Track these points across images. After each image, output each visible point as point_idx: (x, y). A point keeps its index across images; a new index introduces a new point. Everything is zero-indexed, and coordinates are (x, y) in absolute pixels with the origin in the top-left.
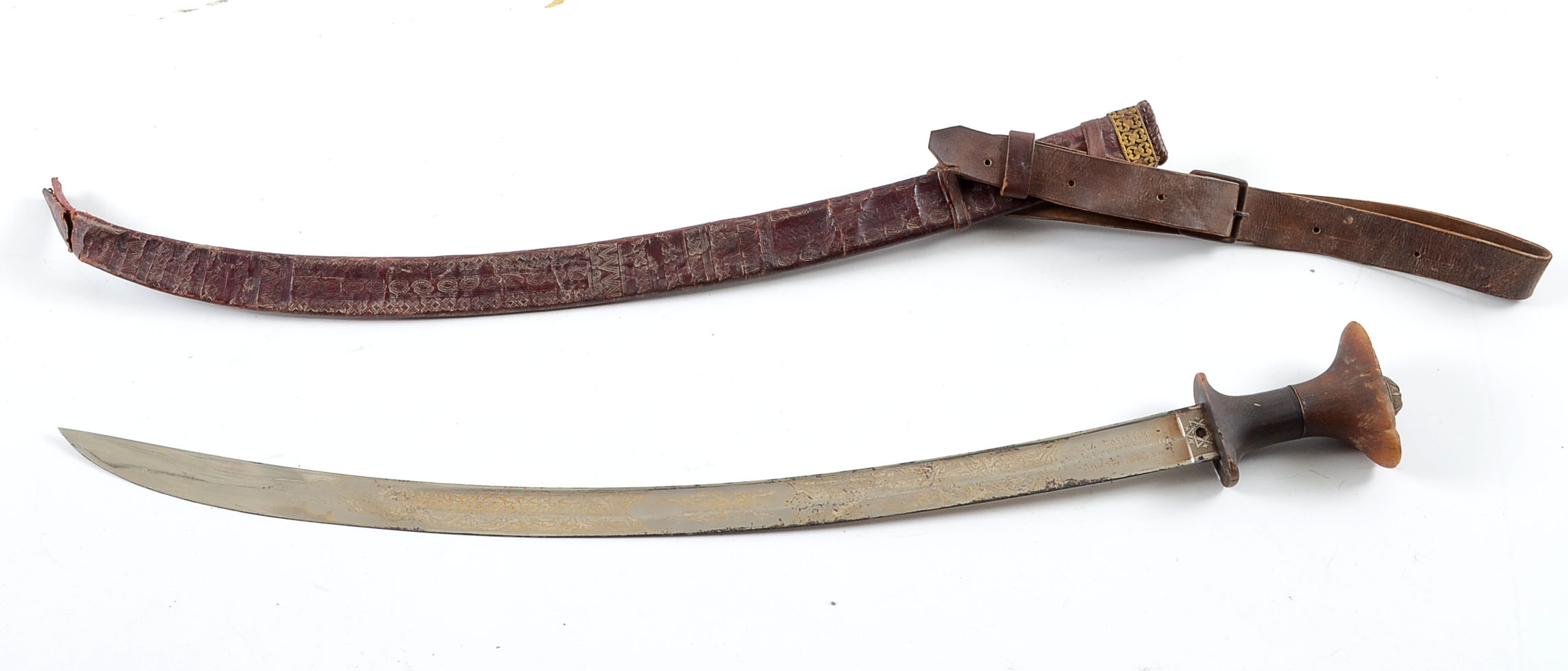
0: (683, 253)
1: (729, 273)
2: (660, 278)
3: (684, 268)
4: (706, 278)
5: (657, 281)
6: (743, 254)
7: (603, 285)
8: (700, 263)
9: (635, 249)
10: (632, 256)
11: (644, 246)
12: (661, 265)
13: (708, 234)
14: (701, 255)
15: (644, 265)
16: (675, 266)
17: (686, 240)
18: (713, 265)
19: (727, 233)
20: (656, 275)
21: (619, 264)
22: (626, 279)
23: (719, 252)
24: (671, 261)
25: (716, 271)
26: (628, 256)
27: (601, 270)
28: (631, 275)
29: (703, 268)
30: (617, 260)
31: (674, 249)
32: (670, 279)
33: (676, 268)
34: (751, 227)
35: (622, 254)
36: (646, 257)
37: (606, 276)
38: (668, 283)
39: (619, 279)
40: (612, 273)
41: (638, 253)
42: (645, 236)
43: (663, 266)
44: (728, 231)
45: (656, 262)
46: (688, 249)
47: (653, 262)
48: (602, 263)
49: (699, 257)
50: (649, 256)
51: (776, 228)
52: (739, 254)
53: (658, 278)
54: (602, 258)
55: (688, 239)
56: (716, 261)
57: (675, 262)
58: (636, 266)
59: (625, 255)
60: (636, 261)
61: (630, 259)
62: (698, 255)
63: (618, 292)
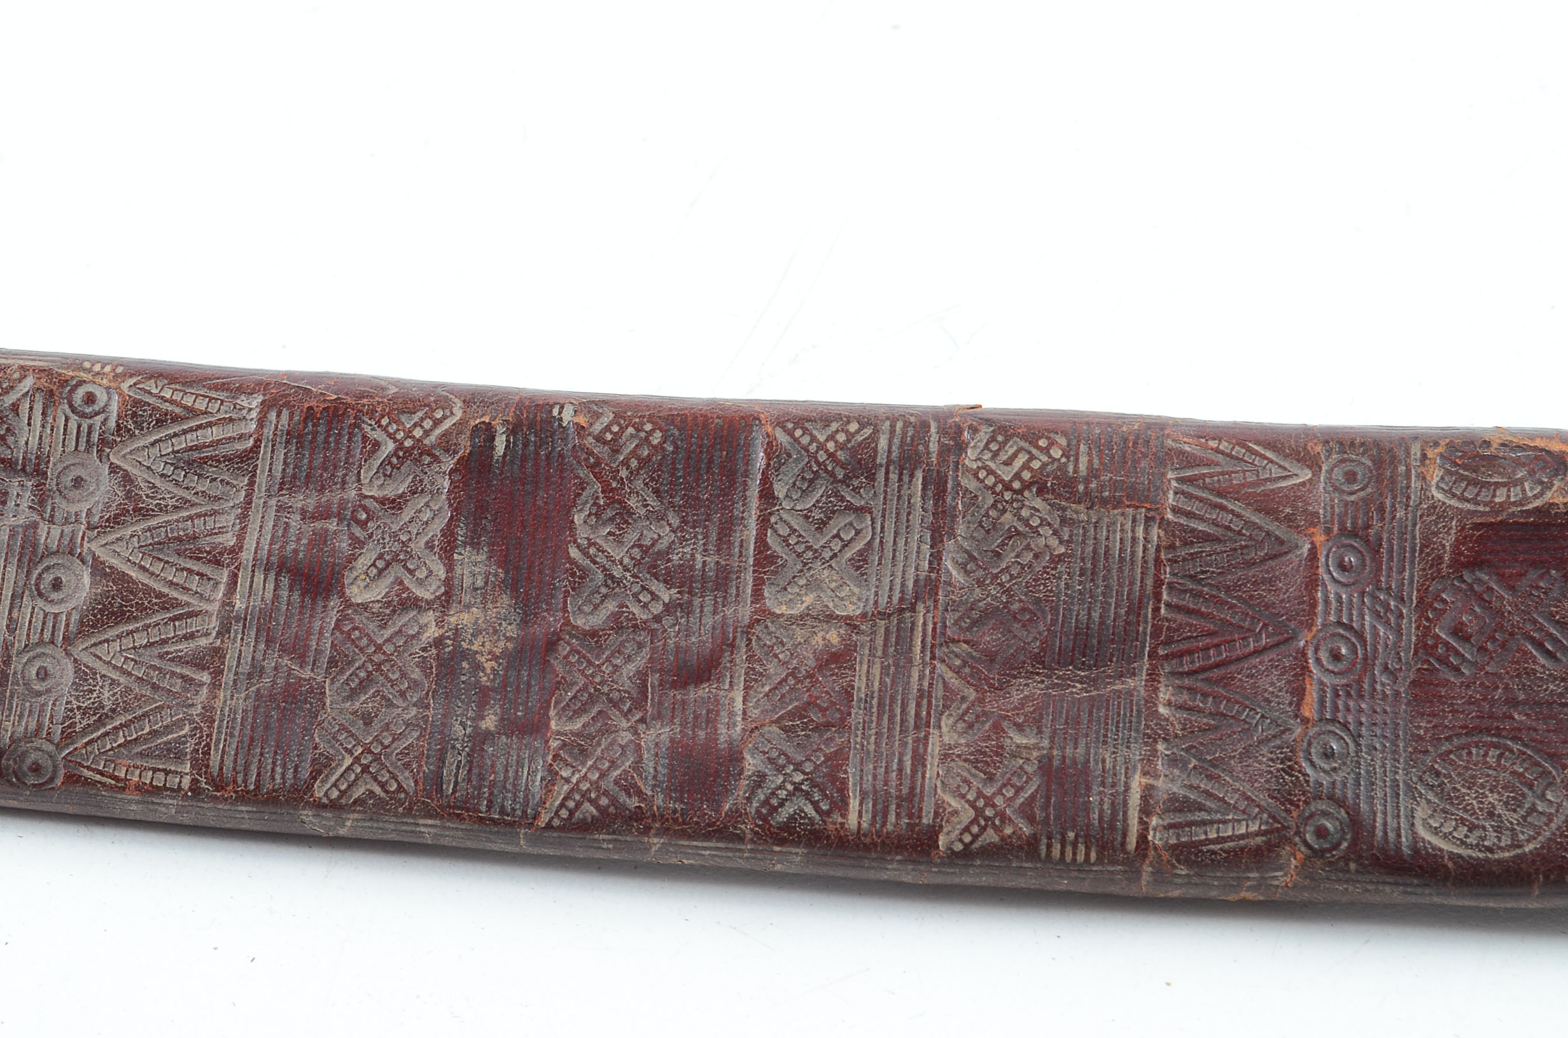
0: (723, 580)
1: (1027, 811)
2: (511, 726)
3: (704, 691)
4: (842, 806)
5: (480, 739)
6: (1164, 694)
7: (83, 675)
8: (829, 684)
9: (388, 469)
10: (348, 515)
11: (449, 463)
12: (538, 630)
13: (937, 486)
14: (850, 623)
15: (415, 604)
16: (641, 661)
17: (767, 495)
18: (922, 724)
19: (1079, 513)
20: (483, 696)
21: (235, 550)
22: (256, 671)
23: (989, 637)
24: (618, 623)
25: (933, 768)
26: (323, 514)
27: (99, 569)
28: (298, 651)
29: (842, 724)
30: (229, 520)
31: (662, 534)
32: (578, 748)
33: (642, 675)
34: (1267, 505)
35: (288, 484)
36: (447, 548)
37: (120, 616)
38: (552, 776)
39: (210, 661)
40: (167, 604)
41: (395, 504)
42: (474, 398)
43: (551, 644)
44: (1091, 500)
45: (505, 600)
46: (765, 559)
47: (485, 594)
48: (116, 521)
49: (835, 636)
50: (473, 543)
51: (1459, 564)
52: (1137, 683)
53: (490, 722)
54: (127, 479)
55: (780, 490)
56: (950, 695)
57: (650, 628)
58: (358, 594)
59: (298, 501)
60: (362, 563)
61: (321, 538)
62: (830, 618)
63: (174, 752)
